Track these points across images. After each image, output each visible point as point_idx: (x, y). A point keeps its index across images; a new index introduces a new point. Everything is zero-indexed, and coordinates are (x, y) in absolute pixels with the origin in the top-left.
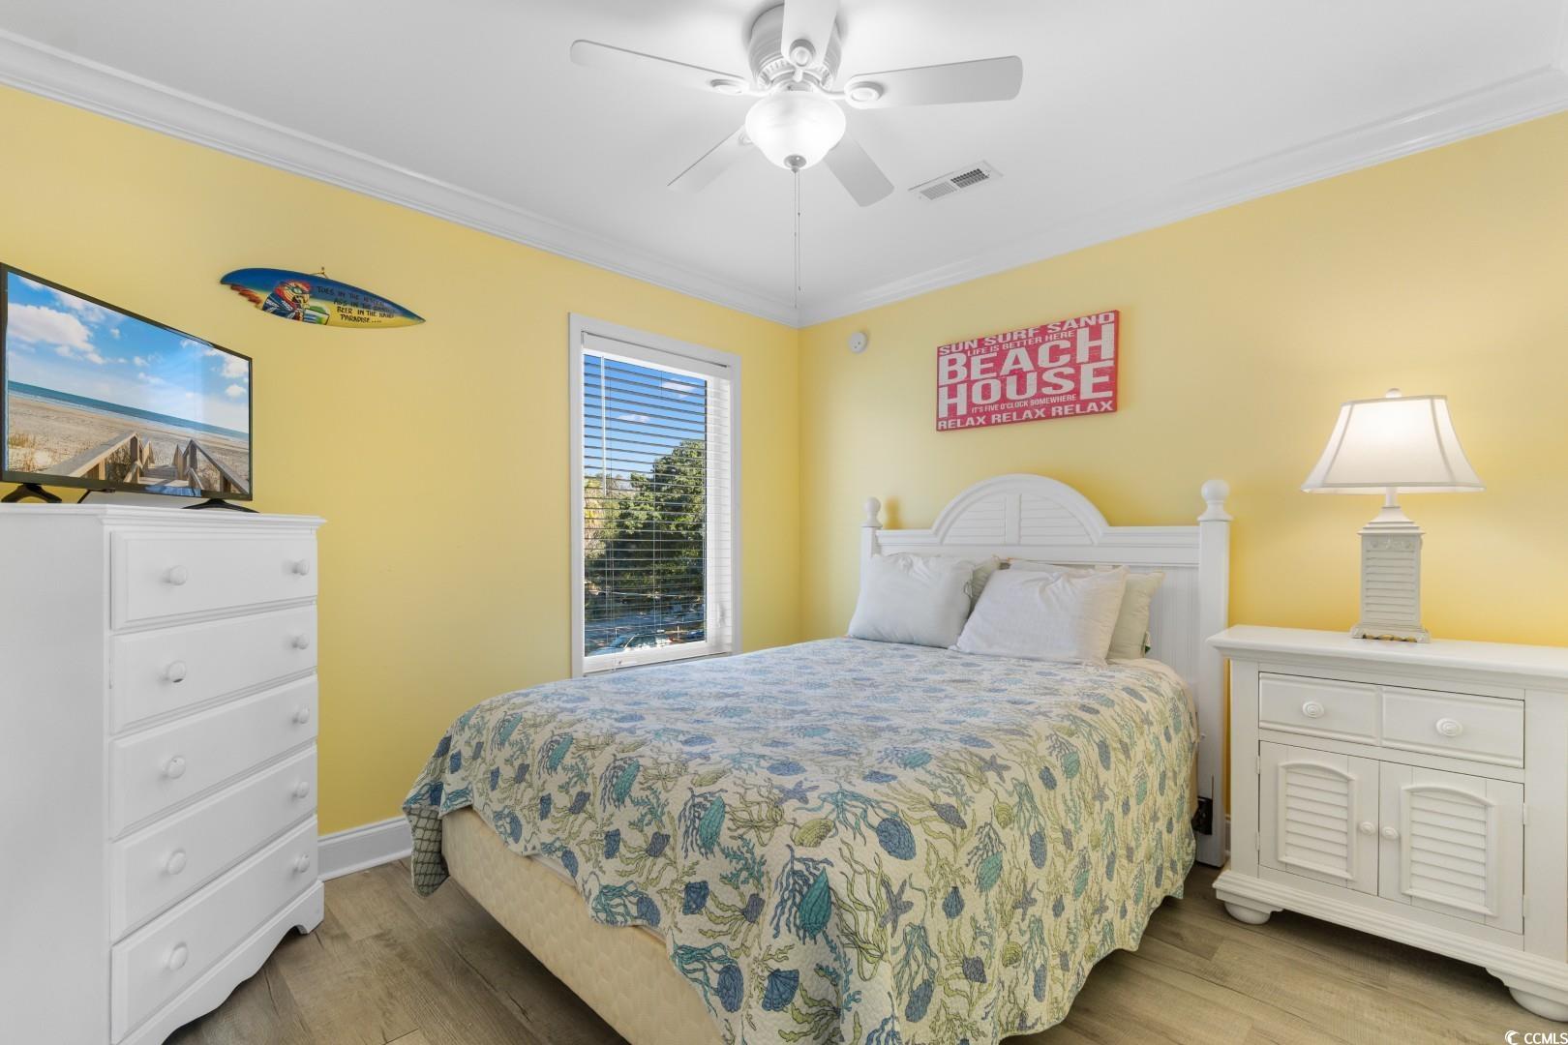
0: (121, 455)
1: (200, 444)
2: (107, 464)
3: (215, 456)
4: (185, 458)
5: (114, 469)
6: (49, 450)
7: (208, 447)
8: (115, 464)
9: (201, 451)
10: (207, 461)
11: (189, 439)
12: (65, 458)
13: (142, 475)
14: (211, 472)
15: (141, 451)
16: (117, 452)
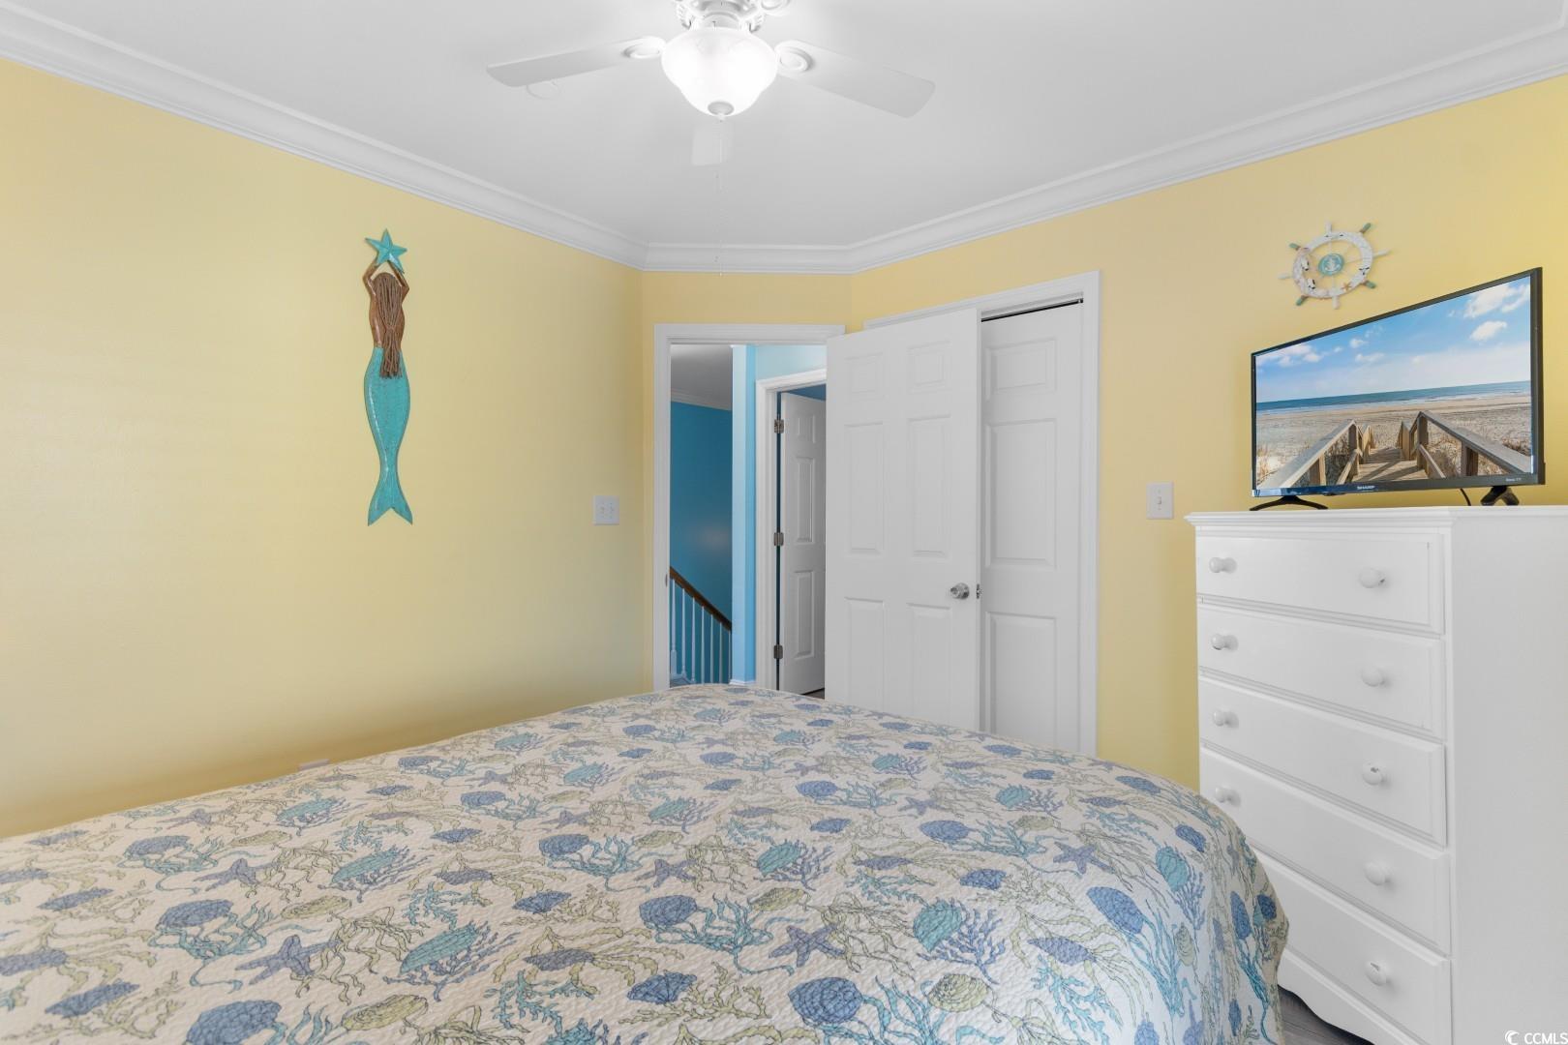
0: (1340, 446)
1: (1433, 414)
2: (1327, 457)
3: (1454, 424)
4: (1412, 434)
5: (1333, 462)
6: (1278, 454)
7: (1445, 415)
8: (1334, 457)
9: (1434, 422)
10: (1440, 430)
11: (1418, 412)
12: (1291, 459)
13: (1361, 462)
14: (1447, 444)
15: (1360, 438)
16: (1336, 444)
